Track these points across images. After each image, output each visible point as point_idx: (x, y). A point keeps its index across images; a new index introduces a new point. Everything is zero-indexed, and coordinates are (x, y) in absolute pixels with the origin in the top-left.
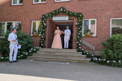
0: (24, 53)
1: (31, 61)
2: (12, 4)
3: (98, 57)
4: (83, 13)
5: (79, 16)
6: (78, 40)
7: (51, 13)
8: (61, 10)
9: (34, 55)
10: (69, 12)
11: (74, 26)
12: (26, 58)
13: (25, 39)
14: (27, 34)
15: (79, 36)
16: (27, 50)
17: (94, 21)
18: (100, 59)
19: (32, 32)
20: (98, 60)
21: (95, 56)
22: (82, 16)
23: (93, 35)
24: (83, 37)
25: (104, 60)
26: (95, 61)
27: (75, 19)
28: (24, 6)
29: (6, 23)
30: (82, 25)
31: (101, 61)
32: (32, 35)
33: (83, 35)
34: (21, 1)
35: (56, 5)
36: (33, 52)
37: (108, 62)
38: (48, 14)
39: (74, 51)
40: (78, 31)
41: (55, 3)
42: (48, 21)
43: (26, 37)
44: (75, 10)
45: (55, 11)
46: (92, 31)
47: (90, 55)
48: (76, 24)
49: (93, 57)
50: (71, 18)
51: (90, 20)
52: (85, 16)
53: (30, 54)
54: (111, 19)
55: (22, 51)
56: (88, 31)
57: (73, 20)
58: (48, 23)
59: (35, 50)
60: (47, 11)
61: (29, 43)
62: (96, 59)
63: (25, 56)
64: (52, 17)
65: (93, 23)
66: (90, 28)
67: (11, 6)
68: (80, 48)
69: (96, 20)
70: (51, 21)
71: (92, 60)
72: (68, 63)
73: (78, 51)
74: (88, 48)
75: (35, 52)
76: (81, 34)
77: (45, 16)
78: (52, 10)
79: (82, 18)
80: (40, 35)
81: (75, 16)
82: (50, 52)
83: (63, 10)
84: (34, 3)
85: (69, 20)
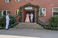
0: (12, 25)
1: (15, 28)
2: (6, 2)
3: (47, 26)
4: (39, 5)
5: (37, 7)
6: (37, 18)
7: (24, 6)
8: (29, 4)
9: (17, 26)
10: (32, 5)
12: (13, 27)
13: (12, 18)
14: (13, 16)
15: (38, 16)
16: (13, 24)
17: (45, 9)
18: (48, 27)
19: (15, 15)
20: (47, 27)
21: (45, 26)
22: (39, 7)
23: (44, 16)
24: (39, 17)
25: (50, 27)
26: (45, 28)
27: (36, 9)
28: (11, 3)
29: (3, 11)
30: (39, 11)
31: (49, 28)
32: (15, 16)
33: (40, 16)
34: (10, 0)
36: (16, 24)
37: (52, 28)
38: (23, 6)
39: (35, 23)
40: (37, 14)
41: (26, 1)
43: (12, 17)
44: (35, 4)
45: (26, 5)
46: (44, 14)
47: (43, 25)
48: (36, 11)
49: (44, 26)
50: (33, 8)
51: (43, 9)
52: (40, 7)
53: (15, 26)
54: (53, 8)
55: (11, 24)
56: (42, 14)
57: (35, 9)
58: (23, 11)
59: (17, 23)
60: (22, 5)
61: (14, 20)
62: (46, 27)
63: (12, 26)
64: (25, 8)
65: (44, 10)
66: (43, 13)
68: (38, 22)
69: (45, 8)
70: (24, 10)
71: (44, 28)
72: (33, 29)
73: (37, 23)
74: (42, 22)
75: (17, 24)
76: (39, 15)
77: (21, 7)
78: (25, 4)
79: (39, 8)
80: (19, 16)
81: (35, 7)
82: (24, 24)
83: (30, 4)
84: (16, 1)
85: (33, 9)
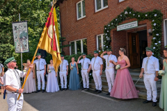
2: (78, 19)
4: (162, 9)
5: (153, 17)
7: (114, 21)
8: (126, 12)
10: (136, 13)
11: (148, 35)
27: (148, 23)
29: (75, 42)
35: (120, 6)
41: (119, 3)
42: (112, 33)
50: (141, 23)
57: (145, 24)
58: (112, 36)
64: (116, 27)
67: (77, 21)
77: (107, 27)
81: (146, 18)
84: (96, 11)
85: (139, 25)
